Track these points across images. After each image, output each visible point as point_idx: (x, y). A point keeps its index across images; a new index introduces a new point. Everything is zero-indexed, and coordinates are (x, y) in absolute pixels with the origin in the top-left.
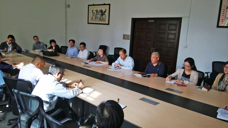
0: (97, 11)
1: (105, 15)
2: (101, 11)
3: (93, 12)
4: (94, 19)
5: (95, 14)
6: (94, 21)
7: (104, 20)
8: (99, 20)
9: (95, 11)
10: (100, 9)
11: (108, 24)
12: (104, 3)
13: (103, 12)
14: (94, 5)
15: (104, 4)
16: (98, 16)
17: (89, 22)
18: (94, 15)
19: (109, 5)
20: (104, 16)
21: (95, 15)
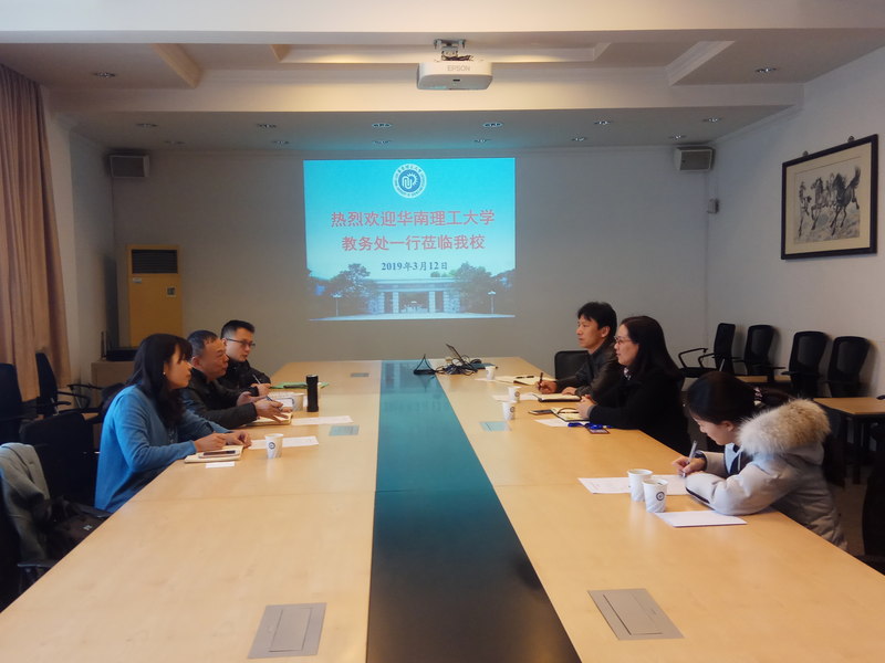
0: (819, 185)
1: (854, 200)
2: (839, 181)
3: (805, 195)
4: (807, 230)
5: (812, 203)
6: (808, 240)
7: (853, 228)
8: (829, 230)
9: (814, 186)
10: (832, 175)
11: (872, 249)
12: (852, 138)
13: (847, 184)
14: (807, 158)
15: (852, 144)
16: (825, 210)
17: (787, 252)
18: (806, 208)
19: (874, 140)
20: (851, 205)
21: (813, 209)
